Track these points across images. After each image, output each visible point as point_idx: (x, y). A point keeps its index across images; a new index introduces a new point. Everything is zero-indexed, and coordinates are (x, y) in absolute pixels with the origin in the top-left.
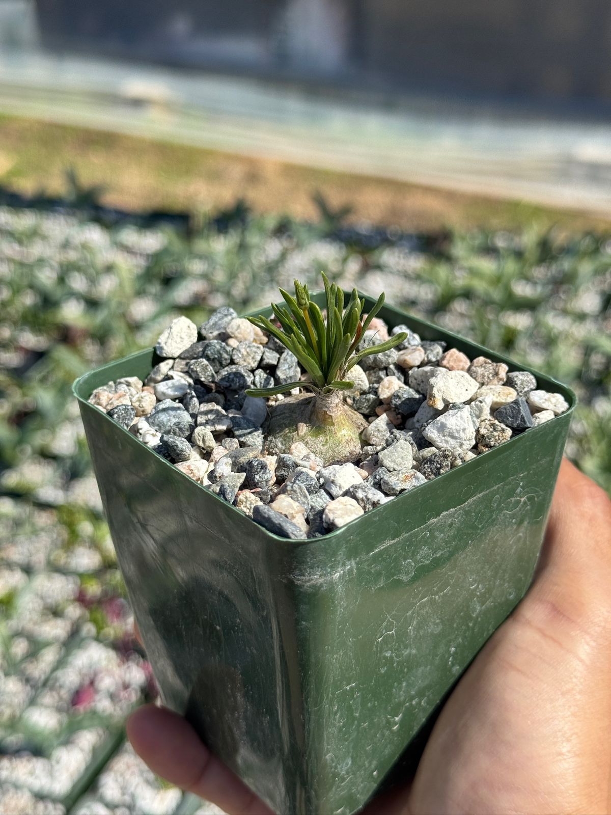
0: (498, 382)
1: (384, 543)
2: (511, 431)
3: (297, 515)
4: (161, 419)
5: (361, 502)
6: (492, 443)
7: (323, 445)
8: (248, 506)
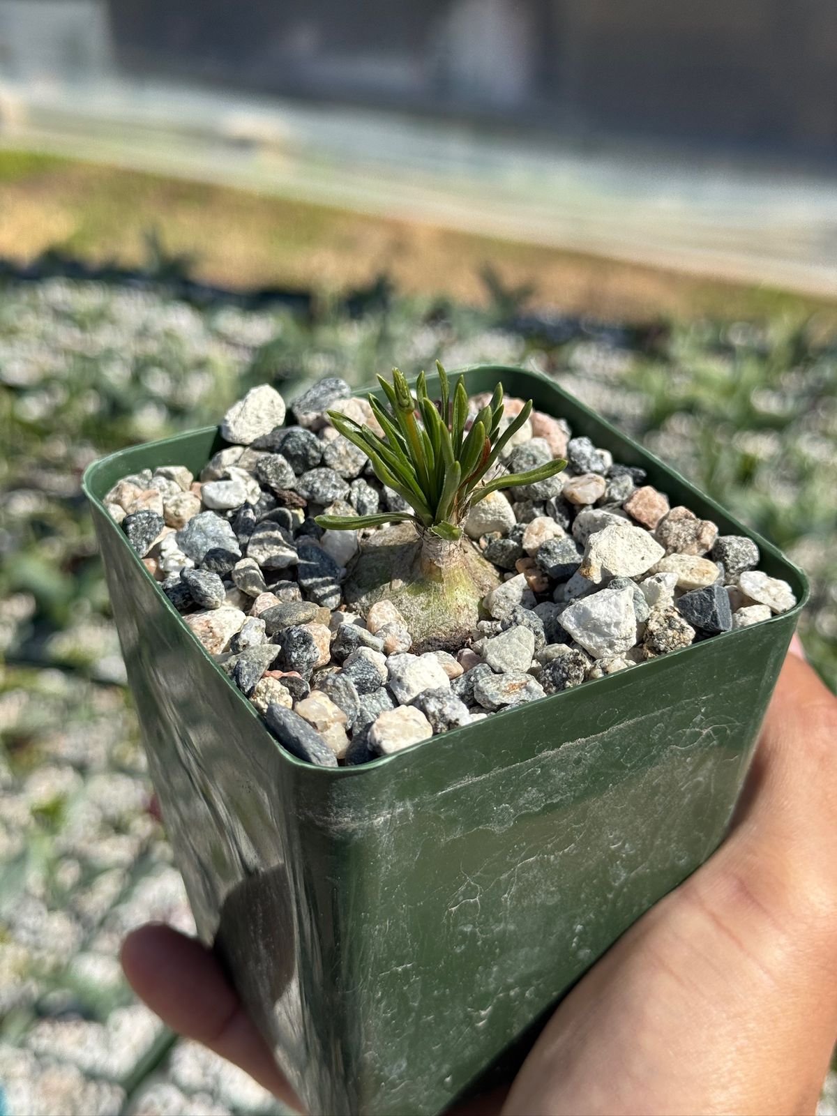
0: (699, 549)
1: (462, 780)
2: (694, 632)
3: (332, 724)
4: (194, 540)
5: (431, 718)
6: (662, 647)
7: (422, 609)
8: (267, 699)
